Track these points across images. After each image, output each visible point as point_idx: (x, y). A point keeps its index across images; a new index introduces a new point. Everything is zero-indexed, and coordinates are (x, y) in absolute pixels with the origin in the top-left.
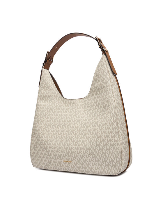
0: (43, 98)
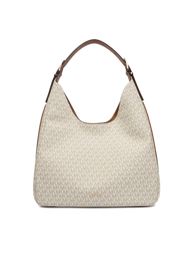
0: (53, 118)
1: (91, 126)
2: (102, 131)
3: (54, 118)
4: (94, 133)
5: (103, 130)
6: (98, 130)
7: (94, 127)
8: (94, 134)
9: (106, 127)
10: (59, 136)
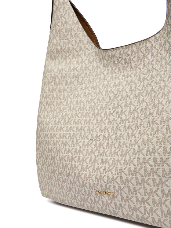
1: (114, 53)
2: (136, 59)
3: (57, 56)
4: (121, 67)
5: (139, 57)
6: (128, 58)
7: (120, 54)
8: (121, 69)
9: (143, 50)
10: (64, 83)
